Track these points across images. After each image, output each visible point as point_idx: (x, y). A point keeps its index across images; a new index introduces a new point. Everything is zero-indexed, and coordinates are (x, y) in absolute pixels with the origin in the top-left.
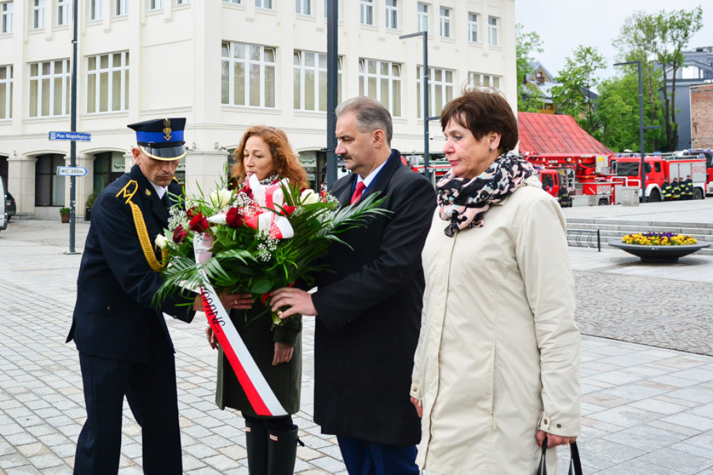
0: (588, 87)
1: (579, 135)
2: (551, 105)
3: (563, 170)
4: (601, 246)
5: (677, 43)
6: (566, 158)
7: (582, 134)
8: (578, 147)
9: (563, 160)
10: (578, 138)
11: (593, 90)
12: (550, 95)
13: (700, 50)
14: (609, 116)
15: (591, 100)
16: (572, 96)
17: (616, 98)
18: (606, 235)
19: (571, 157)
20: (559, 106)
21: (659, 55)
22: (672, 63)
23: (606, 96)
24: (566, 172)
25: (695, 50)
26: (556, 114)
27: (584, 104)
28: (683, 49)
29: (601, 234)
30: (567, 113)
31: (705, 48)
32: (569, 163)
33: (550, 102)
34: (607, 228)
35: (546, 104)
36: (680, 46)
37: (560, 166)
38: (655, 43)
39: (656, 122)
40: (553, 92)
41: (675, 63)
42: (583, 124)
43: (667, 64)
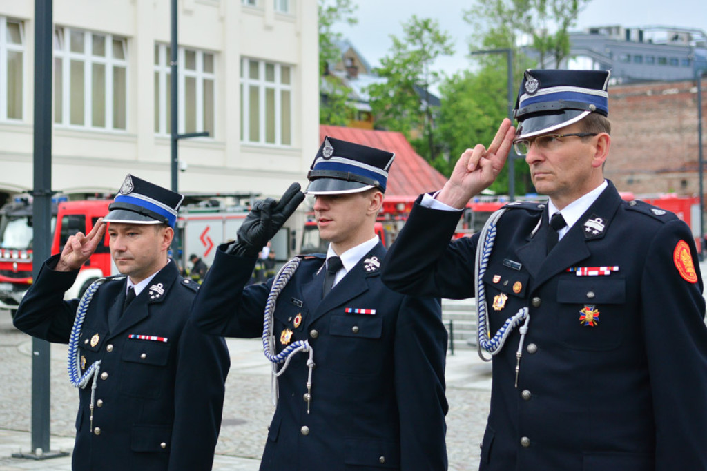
0: (426, 86)
1: (414, 166)
2: (368, 113)
3: (391, 224)
4: (455, 346)
5: (562, 21)
6: (395, 205)
7: (419, 164)
8: (411, 185)
9: (392, 209)
10: (412, 171)
11: (434, 90)
12: (366, 97)
13: (594, 31)
14: (456, 134)
15: (431, 108)
16: (401, 100)
17: (466, 102)
18: (461, 328)
19: (405, 203)
20: (381, 117)
21: (535, 37)
22: (554, 51)
23: (453, 100)
24: (395, 227)
25: (587, 32)
26: (376, 128)
27: (420, 114)
28: (570, 29)
29: (454, 327)
30: (394, 129)
31: (601, 28)
32: (400, 213)
33: (367, 108)
34: (463, 318)
35: (361, 112)
36: (566, 24)
37: (387, 216)
38: (529, 18)
40: (371, 93)
41: (558, 50)
42: (417, 147)
43: (546, 53)
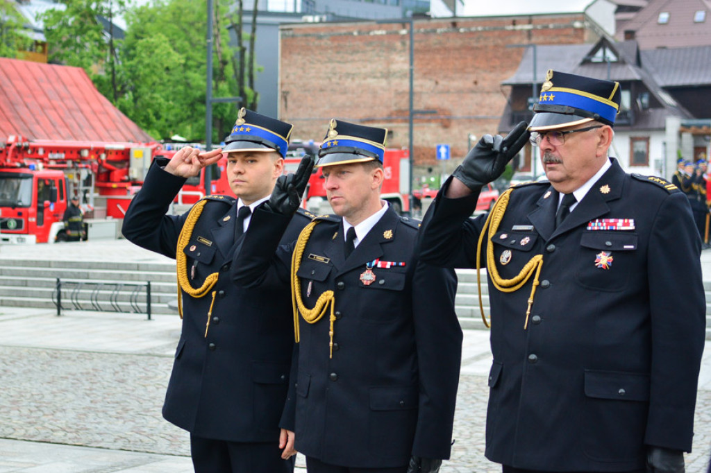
0: (110, 15)
1: (96, 106)
2: (43, 44)
3: (74, 172)
4: (152, 310)
6: (79, 151)
7: (102, 105)
8: (93, 128)
9: (74, 155)
10: (94, 112)
11: (119, 21)
12: (41, 25)
14: (142, 71)
15: (115, 42)
16: (82, 31)
17: (159, 40)
18: (159, 290)
19: (89, 149)
20: (58, 49)
23: (139, 34)
24: (79, 176)
26: (50, 62)
27: (101, 46)
29: (152, 289)
30: (73, 64)
32: (83, 160)
33: (41, 38)
34: (161, 279)
35: (37, 43)
37: (69, 164)
39: (223, 86)
40: (46, 21)
42: (98, 83)
